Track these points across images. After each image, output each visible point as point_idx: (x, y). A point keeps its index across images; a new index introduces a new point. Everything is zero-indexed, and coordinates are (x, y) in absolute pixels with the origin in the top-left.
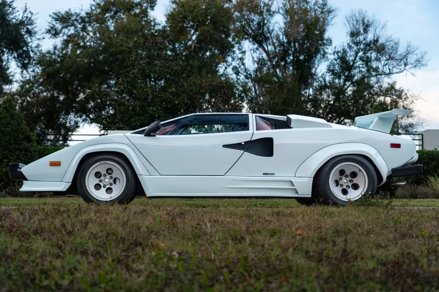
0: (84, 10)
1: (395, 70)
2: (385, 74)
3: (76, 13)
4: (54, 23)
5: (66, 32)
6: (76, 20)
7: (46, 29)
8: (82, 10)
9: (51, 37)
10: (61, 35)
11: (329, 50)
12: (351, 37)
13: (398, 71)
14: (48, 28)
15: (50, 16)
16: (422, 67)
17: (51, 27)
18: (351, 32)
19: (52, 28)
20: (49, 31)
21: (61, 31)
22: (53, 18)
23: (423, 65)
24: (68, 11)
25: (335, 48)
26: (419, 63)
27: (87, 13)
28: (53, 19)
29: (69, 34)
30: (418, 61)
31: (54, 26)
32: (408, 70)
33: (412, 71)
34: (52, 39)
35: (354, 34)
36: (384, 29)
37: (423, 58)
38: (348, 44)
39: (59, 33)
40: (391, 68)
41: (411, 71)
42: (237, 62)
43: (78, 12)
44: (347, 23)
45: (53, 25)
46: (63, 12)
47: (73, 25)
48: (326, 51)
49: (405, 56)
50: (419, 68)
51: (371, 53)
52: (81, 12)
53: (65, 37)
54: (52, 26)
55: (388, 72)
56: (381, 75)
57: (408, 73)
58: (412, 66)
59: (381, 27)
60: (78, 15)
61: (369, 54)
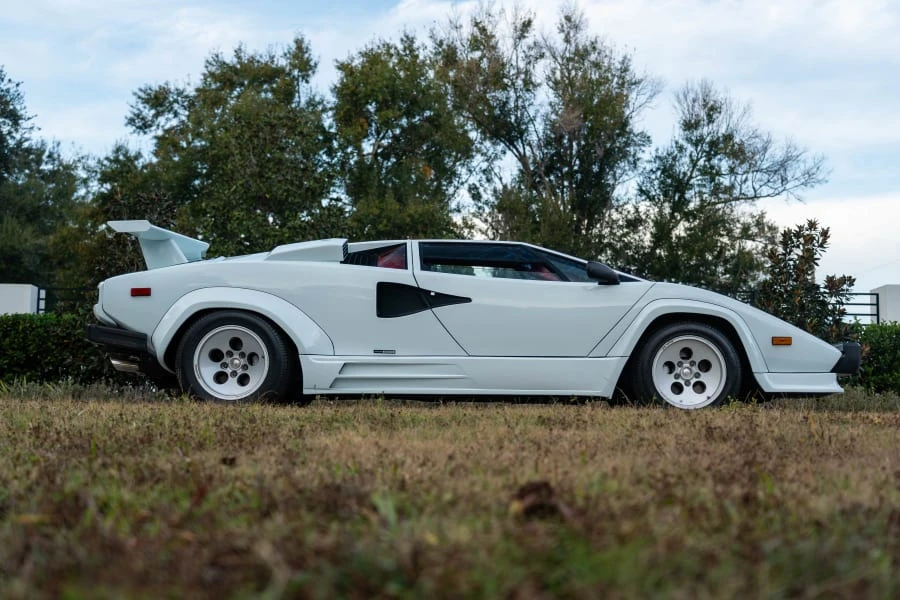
0: (192, 84)
1: (765, 190)
2: (747, 198)
3: (177, 90)
4: (141, 106)
5: (162, 124)
6: (176, 101)
7: (126, 118)
8: (189, 84)
9: (134, 132)
10: (153, 128)
11: (646, 155)
12: (685, 130)
13: (771, 191)
14: (130, 115)
15: (135, 94)
16: (817, 186)
17: (135, 115)
18: (685, 121)
19: (138, 116)
20: (131, 121)
21: (153, 121)
22: (139, 97)
23: (819, 181)
24: (163, 85)
25: (657, 150)
26: (809, 178)
27: (197, 90)
28: (140, 101)
29: (167, 127)
30: (809, 174)
31: (141, 112)
32: (791, 191)
33: (799, 192)
34: (136, 135)
35: (689, 126)
36: (747, 115)
37: (818, 168)
38: (677, 143)
39: (151, 126)
40: (757, 187)
41: (795, 193)
42: (478, 177)
43: (181, 87)
44: (677, 104)
45: (139, 109)
46: (155, 87)
47: (170, 110)
48: (639, 155)
49: (783, 165)
50: (812, 186)
51: (720, 160)
52: (187, 87)
53: (160, 133)
54: (137, 112)
55: (751, 193)
56: (737, 199)
57: (790, 195)
58: (797, 183)
59: (741, 110)
60: (180, 93)
61: (715, 161)
